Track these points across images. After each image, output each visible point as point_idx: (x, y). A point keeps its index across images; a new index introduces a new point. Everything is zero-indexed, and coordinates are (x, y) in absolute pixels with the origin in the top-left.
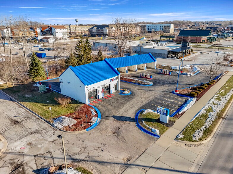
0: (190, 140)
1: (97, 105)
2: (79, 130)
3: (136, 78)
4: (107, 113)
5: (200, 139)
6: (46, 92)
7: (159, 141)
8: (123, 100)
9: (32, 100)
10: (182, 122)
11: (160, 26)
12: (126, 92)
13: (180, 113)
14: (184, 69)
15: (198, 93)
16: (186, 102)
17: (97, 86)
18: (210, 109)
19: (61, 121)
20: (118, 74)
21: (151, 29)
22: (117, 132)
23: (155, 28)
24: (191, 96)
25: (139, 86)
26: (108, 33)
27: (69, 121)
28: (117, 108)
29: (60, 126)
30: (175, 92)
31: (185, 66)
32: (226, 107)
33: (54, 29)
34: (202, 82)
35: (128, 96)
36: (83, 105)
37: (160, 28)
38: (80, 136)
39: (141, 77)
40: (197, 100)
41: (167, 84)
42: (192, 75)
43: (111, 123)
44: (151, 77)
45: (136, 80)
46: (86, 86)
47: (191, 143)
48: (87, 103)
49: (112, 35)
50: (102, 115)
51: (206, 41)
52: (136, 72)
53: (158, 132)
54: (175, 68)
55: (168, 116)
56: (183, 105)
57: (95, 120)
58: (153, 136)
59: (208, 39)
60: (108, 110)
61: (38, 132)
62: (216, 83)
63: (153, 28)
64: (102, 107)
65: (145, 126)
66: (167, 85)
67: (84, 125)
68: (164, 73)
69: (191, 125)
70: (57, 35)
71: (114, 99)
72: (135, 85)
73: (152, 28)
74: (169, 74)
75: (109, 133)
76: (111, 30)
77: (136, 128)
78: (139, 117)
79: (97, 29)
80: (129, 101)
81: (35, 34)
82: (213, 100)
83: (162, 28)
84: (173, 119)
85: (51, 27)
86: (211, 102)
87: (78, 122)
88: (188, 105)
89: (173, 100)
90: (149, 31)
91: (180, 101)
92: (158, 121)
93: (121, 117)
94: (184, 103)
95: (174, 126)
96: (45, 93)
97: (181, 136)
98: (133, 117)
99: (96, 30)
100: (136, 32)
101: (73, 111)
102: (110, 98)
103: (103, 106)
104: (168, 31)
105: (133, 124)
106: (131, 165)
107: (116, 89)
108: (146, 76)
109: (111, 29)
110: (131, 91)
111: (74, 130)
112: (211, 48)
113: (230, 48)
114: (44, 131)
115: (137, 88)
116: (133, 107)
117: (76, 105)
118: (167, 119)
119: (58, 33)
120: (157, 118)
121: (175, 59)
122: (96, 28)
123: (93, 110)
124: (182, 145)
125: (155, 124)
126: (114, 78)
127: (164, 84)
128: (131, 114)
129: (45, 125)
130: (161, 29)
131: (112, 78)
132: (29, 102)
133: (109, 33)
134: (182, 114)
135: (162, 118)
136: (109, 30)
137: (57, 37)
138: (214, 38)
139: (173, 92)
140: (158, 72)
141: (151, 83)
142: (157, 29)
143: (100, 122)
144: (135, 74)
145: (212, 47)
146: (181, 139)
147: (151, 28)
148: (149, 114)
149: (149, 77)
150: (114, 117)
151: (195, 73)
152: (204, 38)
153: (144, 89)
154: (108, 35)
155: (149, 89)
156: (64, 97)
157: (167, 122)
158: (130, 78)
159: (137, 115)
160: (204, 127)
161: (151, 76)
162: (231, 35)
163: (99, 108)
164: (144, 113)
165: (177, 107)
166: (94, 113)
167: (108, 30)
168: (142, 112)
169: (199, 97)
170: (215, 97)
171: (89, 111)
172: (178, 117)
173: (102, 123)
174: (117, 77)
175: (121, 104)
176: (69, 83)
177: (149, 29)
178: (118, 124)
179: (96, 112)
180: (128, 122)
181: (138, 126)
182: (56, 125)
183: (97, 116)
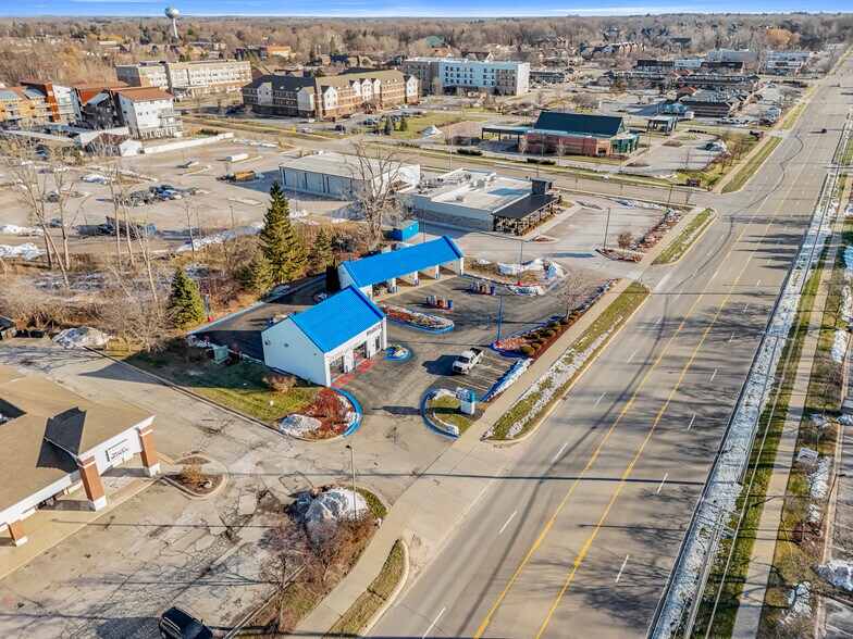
0: (503, 438)
1: (348, 387)
2: (330, 437)
3: (418, 309)
4: (371, 403)
5: (516, 436)
6: (231, 363)
7: (458, 443)
8: (396, 373)
9: (210, 383)
10: (495, 411)
11: (485, 71)
12: (399, 354)
13: (495, 394)
14: (528, 272)
15: (536, 348)
16: (512, 369)
17: (344, 349)
18: (547, 384)
19: (295, 424)
20: (381, 318)
21: (455, 79)
22: (392, 435)
23: (468, 76)
24: (523, 354)
25: (423, 332)
26: (313, 108)
27: (308, 423)
28: (386, 390)
29: (295, 433)
30: (496, 347)
31: (532, 264)
32: (575, 375)
33: (127, 101)
34: (556, 315)
35: (405, 361)
36: (322, 389)
37: (485, 77)
38: (336, 446)
39: (427, 305)
40: (532, 363)
41: (484, 323)
42: (541, 292)
43: (380, 421)
44: (449, 306)
45: (417, 315)
46: (326, 354)
47: (503, 442)
48: (329, 385)
49: (328, 115)
50: (361, 407)
51: (608, 153)
52: (417, 287)
53: (456, 430)
54: (507, 269)
55: (473, 404)
56: (505, 375)
57: (353, 418)
58: (449, 437)
59: (615, 146)
60: (370, 396)
61: (262, 444)
62: (579, 317)
63: (462, 74)
64: (358, 392)
65: (437, 422)
66: (485, 327)
67: (337, 427)
68: (480, 292)
69: (508, 415)
70: (141, 121)
71: (379, 371)
72: (416, 332)
73: (458, 76)
74: (491, 294)
75: (381, 436)
76: (323, 98)
77: (423, 426)
78: (427, 406)
79: (273, 88)
80: (406, 374)
81: (49, 109)
82: (558, 363)
83: (489, 75)
84: (482, 405)
85: (117, 94)
86: (554, 368)
87: (325, 424)
88: (513, 376)
89: (489, 367)
90: (450, 84)
91: (501, 367)
92: (458, 411)
93: (396, 408)
94: (508, 372)
95: (482, 418)
96: (229, 365)
97: (490, 434)
98: (416, 406)
99: (270, 93)
100: (405, 92)
101: (307, 404)
102: (369, 370)
103: (360, 388)
104: (511, 88)
105: (418, 419)
106: (422, 474)
107: (378, 347)
108: (439, 302)
109: (324, 92)
110: (411, 350)
111: (323, 437)
112: (617, 181)
113: (664, 180)
114: (270, 443)
115: (422, 339)
116: (416, 386)
117: (307, 390)
118: (472, 408)
119: (144, 114)
120: (456, 407)
121: (512, 235)
122: (268, 86)
123: (342, 399)
124: (489, 446)
125: (453, 417)
126: (374, 326)
127: (479, 322)
128: (413, 401)
129: (268, 433)
130: (489, 81)
131: (371, 329)
132: (205, 386)
133: (316, 104)
134: (499, 395)
135: (464, 405)
136: (316, 98)
137: (140, 128)
138: (631, 141)
139: (491, 347)
140: (467, 286)
141: (449, 323)
142: (474, 81)
143: (362, 420)
144: (416, 294)
145: (620, 178)
146: (490, 438)
147: (455, 73)
148: (444, 399)
149: (445, 305)
150: (386, 408)
151: (548, 286)
152: (604, 142)
153: (433, 340)
154: (313, 114)
155: (447, 340)
156: (274, 372)
157: (473, 412)
158: (404, 310)
159: (423, 404)
160: (527, 417)
161: (449, 302)
162: (693, 113)
163: (354, 394)
164: (436, 398)
165: (494, 382)
166: (348, 405)
167: (312, 96)
168: (432, 396)
169: (535, 357)
170: (565, 356)
171: (337, 401)
172: (491, 401)
173: (365, 421)
174: (379, 323)
175: (394, 382)
176: (286, 345)
177: (450, 78)
178: (392, 421)
179: (349, 401)
180: (409, 417)
181: (427, 423)
182: (287, 431)
183: (353, 409)
